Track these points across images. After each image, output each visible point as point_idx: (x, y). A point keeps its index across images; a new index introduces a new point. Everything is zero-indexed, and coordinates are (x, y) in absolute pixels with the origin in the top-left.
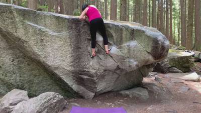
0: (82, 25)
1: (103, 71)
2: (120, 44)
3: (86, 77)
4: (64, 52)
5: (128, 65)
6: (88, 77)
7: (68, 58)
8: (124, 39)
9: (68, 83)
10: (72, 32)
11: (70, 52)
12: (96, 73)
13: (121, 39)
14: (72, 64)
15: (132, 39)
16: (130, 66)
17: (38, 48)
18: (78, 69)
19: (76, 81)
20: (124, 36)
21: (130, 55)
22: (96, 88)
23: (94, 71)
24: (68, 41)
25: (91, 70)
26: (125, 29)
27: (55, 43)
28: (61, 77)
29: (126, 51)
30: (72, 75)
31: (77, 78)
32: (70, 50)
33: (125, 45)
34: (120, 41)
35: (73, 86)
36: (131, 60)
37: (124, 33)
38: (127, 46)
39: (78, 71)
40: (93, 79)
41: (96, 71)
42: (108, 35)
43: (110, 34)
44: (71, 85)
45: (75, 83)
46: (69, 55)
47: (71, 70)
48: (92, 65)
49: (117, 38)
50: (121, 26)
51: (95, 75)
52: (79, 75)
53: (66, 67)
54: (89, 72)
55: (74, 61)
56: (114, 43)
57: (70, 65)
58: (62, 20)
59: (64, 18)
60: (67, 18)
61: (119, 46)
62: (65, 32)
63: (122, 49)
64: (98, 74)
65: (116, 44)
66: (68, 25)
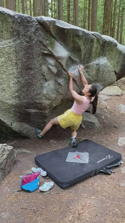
0: (33, 30)
1: (60, 101)
2: (87, 63)
3: (34, 111)
6: (37, 111)
7: (12, 85)
8: (93, 55)
9: (6, 121)
11: (14, 76)
12: (51, 105)
13: (90, 55)
14: (16, 94)
15: (102, 55)
18: (25, 101)
19: (19, 117)
23: (48, 102)
25: (44, 101)
26: (95, 41)
29: (94, 73)
30: (15, 111)
31: (20, 113)
33: (95, 62)
34: (89, 58)
35: (13, 125)
36: (98, 84)
37: (95, 45)
38: (96, 65)
39: (25, 104)
40: (44, 112)
41: (50, 101)
42: (74, 47)
43: (77, 46)
44: (10, 124)
45: (16, 121)
46: (13, 80)
47: (14, 104)
48: (46, 94)
49: (85, 54)
50: (92, 34)
51: (48, 107)
52: (26, 109)
53: (7, 100)
54: (40, 103)
55: (20, 90)
56: (81, 61)
57: (14, 95)
58: (3, 17)
59: (6, 13)
60: (10, 14)
61: (86, 65)
62: (7, 41)
63: (90, 69)
64: (54, 105)
65: (83, 62)
66: (12, 28)
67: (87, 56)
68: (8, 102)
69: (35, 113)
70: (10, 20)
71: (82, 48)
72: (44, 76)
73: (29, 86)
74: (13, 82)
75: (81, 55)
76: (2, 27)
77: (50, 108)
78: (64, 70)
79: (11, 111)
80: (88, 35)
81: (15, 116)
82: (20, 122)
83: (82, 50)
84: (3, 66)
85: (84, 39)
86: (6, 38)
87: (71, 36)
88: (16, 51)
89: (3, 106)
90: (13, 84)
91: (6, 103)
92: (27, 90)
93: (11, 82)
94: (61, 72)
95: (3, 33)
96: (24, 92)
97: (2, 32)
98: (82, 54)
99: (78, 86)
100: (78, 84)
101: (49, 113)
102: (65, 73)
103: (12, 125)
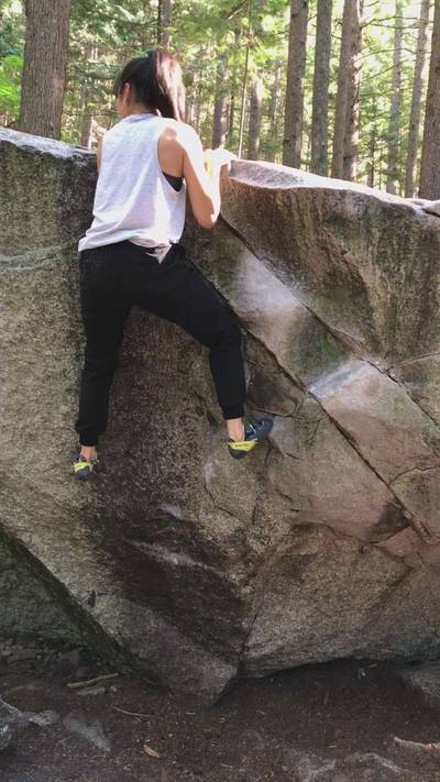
1: (284, 529)
2: (414, 350)
6: (190, 562)
7: (59, 422)
9: (66, 579)
11: (67, 384)
13: (427, 312)
18: (119, 501)
19: (117, 574)
22: (246, 635)
23: (224, 525)
25: (206, 518)
28: (25, 538)
30: (90, 538)
31: (115, 554)
32: (73, 370)
35: (101, 606)
39: (121, 515)
40: (221, 574)
41: (237, 524)
42: (333, 274)
43: (344, 268)
44: (85, 595)
45: (110, 589)
46: (65, 401)
47: (75, 504)
48: (213, 481)
49: (394, 305)
50: (427, 211)
51: (232, 552)
52: (133, 538)
53: (46, 480)
54: (192, 525)
56: (374, 340)
58: (26, 166)
59: (38, 153)
60: (53, 152)
61: (410, 362)
62: (42, 252)
63: (430, 385)
64: (255, 547)
65: (386, 347)
66: (60, 202)
67: (409, 317)
68: (50, 491)
69: (182, 568)
70: (52, 174)
71: (371, 276)
72: (200, 398)
73: (135, 435)
74: (64, 408)
75: (370, 310)
76: (24, 202)
78: (288, 376)
79: (76, 534)
80: (400, 217)
81: (102, 563)
82: (132, 600)
83: (369, 284)
84: (21, 340)
85: (378, 235)
86: (43, 239)
87: (308, 219)
88: (70, 287)
89: (41, 507)
90: (66, 415)
91: (45, 495)
93: (57, 408)
94: (274, 385)
95: (31, 223)
97: (27, 218)
98: (374, 303)
99: (367, 463)
100: (366, 456)
101: (245, 583)
102: (294, 392)
103: (92, 602)
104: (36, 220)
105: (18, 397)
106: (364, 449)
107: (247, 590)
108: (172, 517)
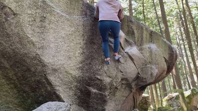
1: (120, 80)
2: (141, 45)
3: (94, 91)
4: (72, 44)
5: (150, 73)
6: (98, 92)
7: (77, 55)
8: (144, 39)
10: (85, 19)
11: (80, 46)
12: (111, 84)
13: (142, 39)
14: (80, 65)
16: (152, 74)
17: (33, 30)
18: (87, 75)
19: (79, 97)
20: (144, 36)
21: (152, 59)
23: (108, 80)
24: (81, 28)
25: (105, 78)
26: (144, 29)
27: (63, 29)
29: (148, 54)
30: (76, 87)
32: (82, 43)
33: (146, 46)
34: (141, 41)
36: (153, 66)
37: (145, 32)
38: (149, 48)
39: (87, 79)
40: (104, 94)
42: (128, 31)
43: (131, 30)
45: (74, 103)
47: (77, 76)
48: (107, 70)
49: (138, 37)
51: (109, 87)
52: (87, 85)
53: (71, 69)
54: (101, 80)
55: (84, 61)
56: (135, 43)
57: (78, 66)
61: (140, 47)
62: (77, 17)
63: (143, 51)
64: (114, 84)
65: (137, 44)
66: (82, 8)
67: (140, 39)
68: (71, 72)
69: (95, 93)
71: (135, 31)
74: (79, 51)
75: (135, 38)
77: (111, 88)
78: (122, 48)
79: (72, 86)
81: (75, 95)
82: (79, 106)
83: (135, 33)
84: (72, 34)
86: (77, 14)
89: (66, 78)
90: (79, 53)
92: (90, 64)
96: (87, 64)
98: (136, 36)
99: (135, 65)
101: (109, 95)
102: (123, 51)
104: (76, 10)
105: (69, 47)
106: (135, 62)
107: (108, 97)
108: (98, 79)
